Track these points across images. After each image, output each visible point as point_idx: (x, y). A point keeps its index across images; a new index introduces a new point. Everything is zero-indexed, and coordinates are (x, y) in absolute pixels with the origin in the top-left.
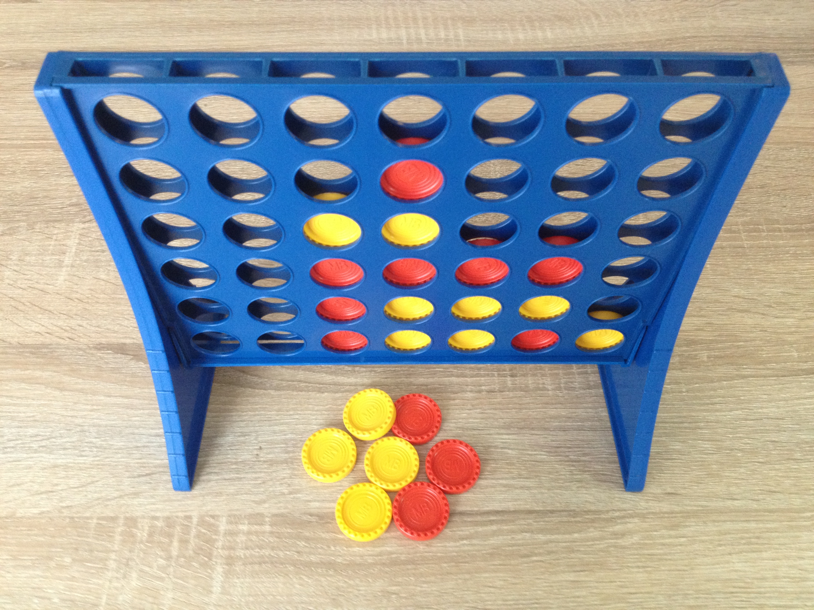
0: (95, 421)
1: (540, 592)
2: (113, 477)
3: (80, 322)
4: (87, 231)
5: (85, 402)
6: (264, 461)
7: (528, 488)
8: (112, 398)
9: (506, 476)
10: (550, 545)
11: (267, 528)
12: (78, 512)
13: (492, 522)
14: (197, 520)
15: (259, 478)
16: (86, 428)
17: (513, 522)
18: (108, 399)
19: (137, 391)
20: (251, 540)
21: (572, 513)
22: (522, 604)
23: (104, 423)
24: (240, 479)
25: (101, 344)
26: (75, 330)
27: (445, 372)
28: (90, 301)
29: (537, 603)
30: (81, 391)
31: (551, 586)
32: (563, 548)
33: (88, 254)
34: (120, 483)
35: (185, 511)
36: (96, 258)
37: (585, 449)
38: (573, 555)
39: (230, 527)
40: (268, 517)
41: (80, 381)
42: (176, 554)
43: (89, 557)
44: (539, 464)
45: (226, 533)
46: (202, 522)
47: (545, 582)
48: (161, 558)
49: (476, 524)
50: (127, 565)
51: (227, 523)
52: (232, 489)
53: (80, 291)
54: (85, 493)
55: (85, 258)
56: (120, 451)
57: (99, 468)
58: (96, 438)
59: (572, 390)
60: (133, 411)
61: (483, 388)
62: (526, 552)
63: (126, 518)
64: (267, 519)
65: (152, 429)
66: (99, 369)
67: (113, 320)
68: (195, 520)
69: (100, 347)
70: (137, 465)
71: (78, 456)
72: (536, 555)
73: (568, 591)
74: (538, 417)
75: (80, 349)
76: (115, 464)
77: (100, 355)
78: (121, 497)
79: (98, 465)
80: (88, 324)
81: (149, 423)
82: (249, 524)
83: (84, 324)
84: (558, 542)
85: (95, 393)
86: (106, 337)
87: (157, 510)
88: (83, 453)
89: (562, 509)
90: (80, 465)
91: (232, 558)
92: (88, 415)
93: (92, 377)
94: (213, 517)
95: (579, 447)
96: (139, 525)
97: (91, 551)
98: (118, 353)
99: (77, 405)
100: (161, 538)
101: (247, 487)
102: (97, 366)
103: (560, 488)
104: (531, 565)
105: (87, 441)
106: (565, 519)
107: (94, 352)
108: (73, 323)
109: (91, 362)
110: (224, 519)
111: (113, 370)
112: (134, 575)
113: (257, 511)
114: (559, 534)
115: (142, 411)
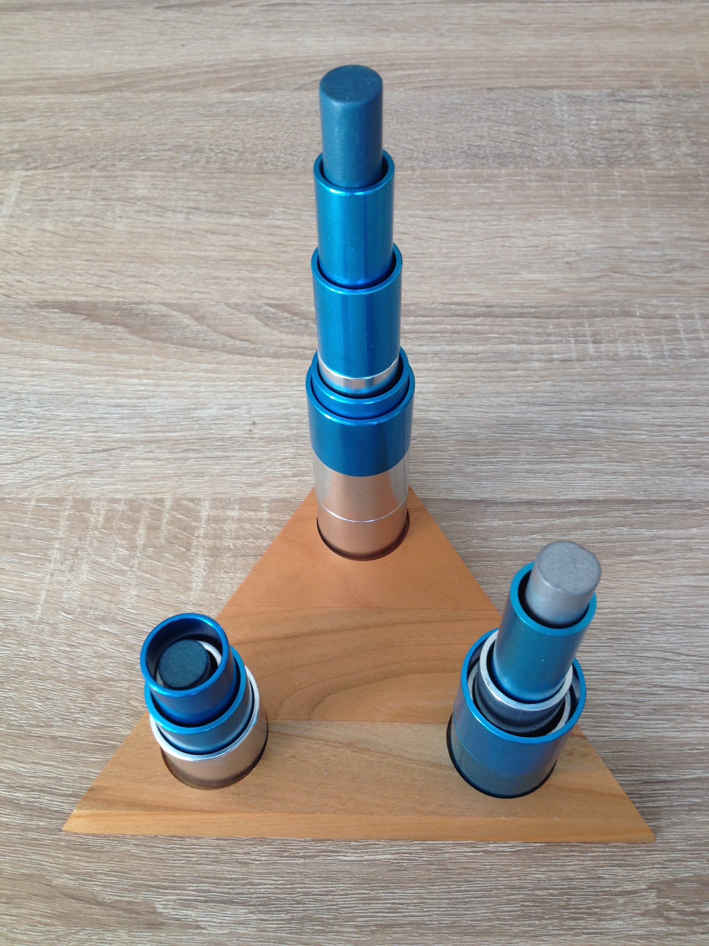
0: (37, 387)
1: (646, 599)
2: (59, 452)
3: (19, 278)
4: (31, 179)
5: (23, 366)
6: (260, 438)
7: (623, 474)
8: (59, 362)
9: (592, 459)
10: (657, 541)
11: (265, 515)
12: (11, 493)
13: (573, 514)
14: (170, 503)
15: (253, 457)
16: (24, 396)
17: (603, 514)
18: (54, 363)
19: (92, 355)
20: (243, 529)
21: (686, 504)
22: (622, 613)
23: (47, 390)
24: (228, 457)
25: (45, 301)
26: (12, 286)
27: (502, 338)
28: (32, 254)
29: (643, 613)
30: (19, 354)
31: (663, 592)
32: (677, 545)
33: (32, 203)
34: (68, 460)
35: (154, 493)
36: (41, 207)
37: (701, 428)
38: (690, 555)
39: (215, 512)
40: (267, 502)
41: (17, 342)
42: (142, 542)
43: (23, 545)
44: (637, 445)
45: (209, 520)
46: (177, 506)
47: (654, 587)
48: (122, 547)
49: (551, 515)
50: (75, 555)
51: (211, 508)
52: (217, 469)
53: (19, 243)
54: (21, 471)
55: (27, 207)
56: (69, 423)
57: (39, 442)
58: (37, 407)
59: (678, 359)
60: (86, 377)
61: (555, 356)
62: (623, 550)
63: (75, 501)
64: (264, 505)
65: (111, 398)
66: (43, 329)
67: (61, 276)
68: (168, 504)
69: (44, 305)
70: (90, 439)
71: (13, 428)
72: (638, 553)
73: (687, 598)
74: (633, 390)
75: (17, 307)
76: (62, 437)
77: (44, 313)
78: (68, 475)
79: (40, 438)
80: (29, 279)
81: (106, 391)
82: (240, 509)
83: (24, 279)
84: (670, 539)
85: (36, 356)
86: (53, 294)
87: (117, 491)
88: (20, 425)
89: (670, 499)
90: (16, 438)
91: (218, 549)
92: (27, 380)
93: (32, 338)
94: (192, 500)
95: (694, 426)
96: (93, 509)
97: (27, 538)
98: (67, 312)
99: (13, 370)
100: (122, 524)
101: (238, 467)
102: (40, 327)
103: (668, 474)
104: (632, 565)
105: (24, 410)
106: (678, 511)
107: (37, 310)
108: (10, 278)
109: (32, 322)
110: (207, 504)
111: (60, 331)
112: (85, 567)
113: (250, 495)
114: (669, 529)
115: (97, 378)
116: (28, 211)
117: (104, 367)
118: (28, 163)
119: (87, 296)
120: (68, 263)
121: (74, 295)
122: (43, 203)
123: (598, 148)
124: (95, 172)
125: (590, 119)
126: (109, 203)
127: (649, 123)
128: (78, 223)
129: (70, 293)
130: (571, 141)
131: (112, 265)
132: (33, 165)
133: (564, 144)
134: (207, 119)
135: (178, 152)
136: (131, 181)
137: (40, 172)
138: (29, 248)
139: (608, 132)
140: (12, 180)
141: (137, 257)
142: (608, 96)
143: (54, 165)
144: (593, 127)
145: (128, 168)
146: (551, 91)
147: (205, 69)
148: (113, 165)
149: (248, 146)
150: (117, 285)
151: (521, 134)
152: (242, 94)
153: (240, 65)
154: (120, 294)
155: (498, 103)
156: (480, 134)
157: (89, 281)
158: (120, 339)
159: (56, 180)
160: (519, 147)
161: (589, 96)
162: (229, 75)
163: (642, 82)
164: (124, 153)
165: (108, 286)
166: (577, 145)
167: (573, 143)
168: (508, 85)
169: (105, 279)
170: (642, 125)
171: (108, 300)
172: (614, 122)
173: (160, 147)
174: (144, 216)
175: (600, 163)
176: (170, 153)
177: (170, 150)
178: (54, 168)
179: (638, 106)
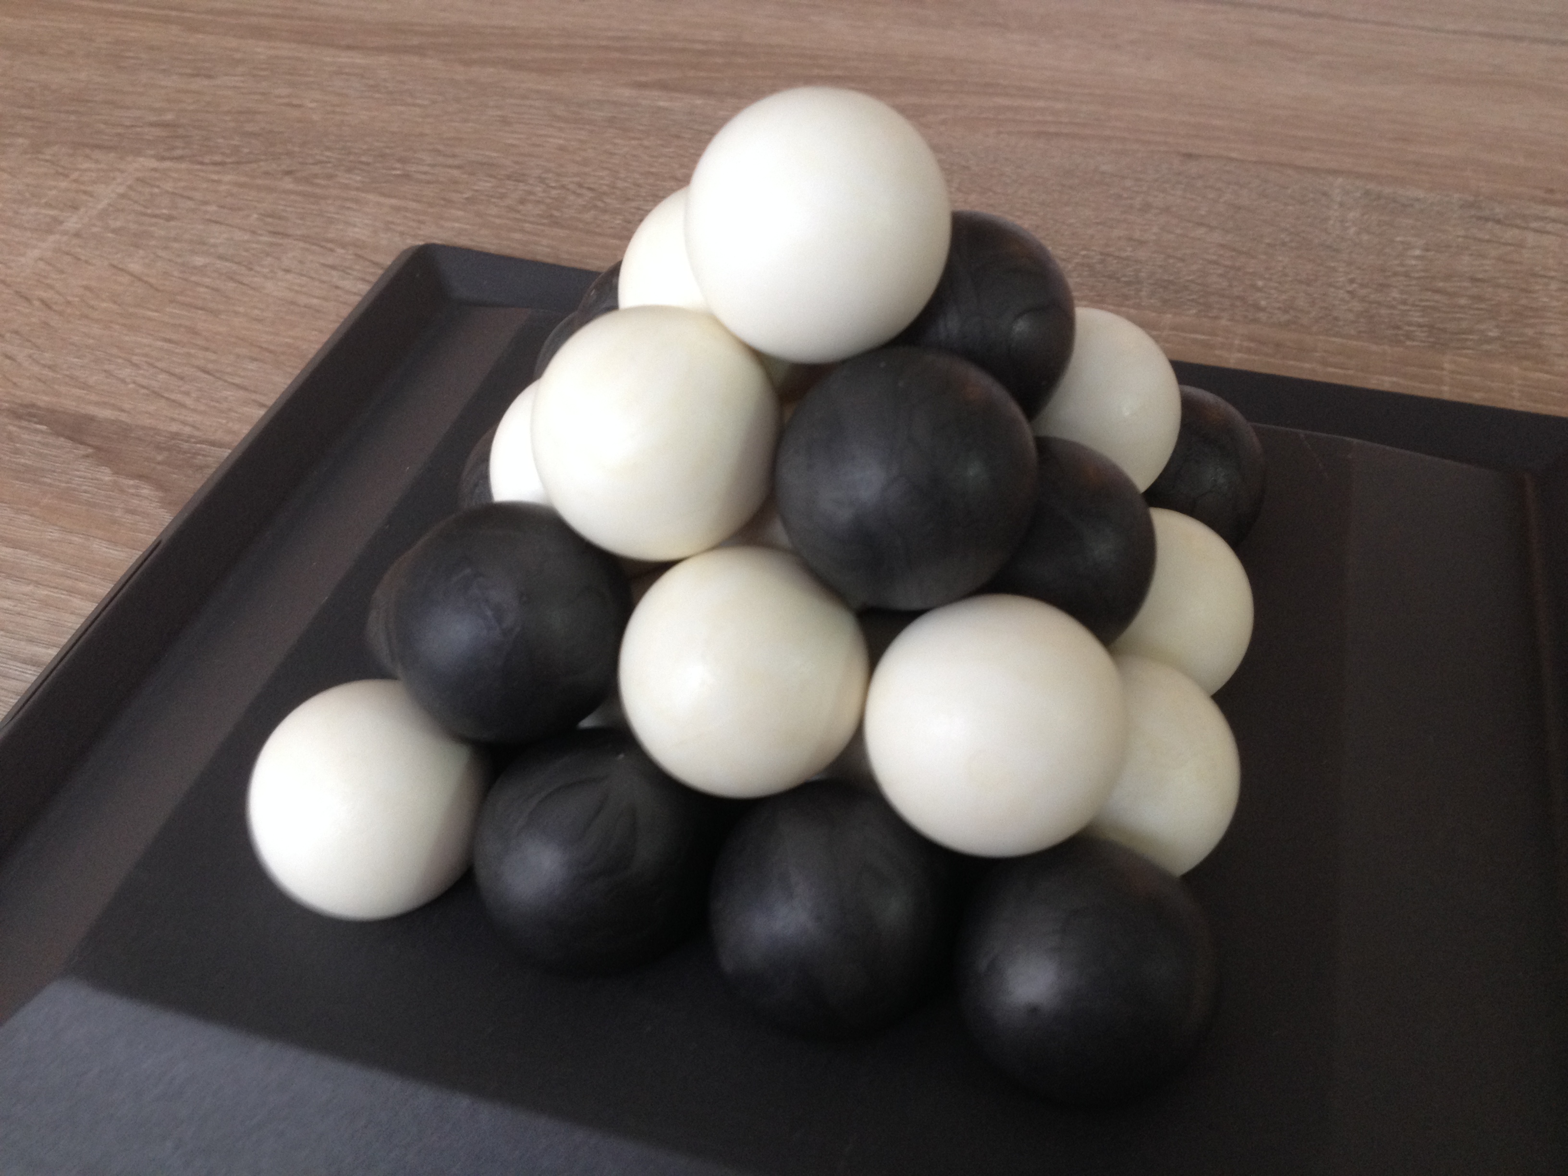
116: (114, 231)
117: (59, 567)
118: (174, 148)
119: (123, 411)
120: (127, 338)
121: (97, 404)
122: (154, 220)
123: (1413, 305)
124: (288, 184)
125: (1408, 246)
126: (281, 241)
127: (1553, 274)
128: (195, 268)
129: (93, 397)
130: (1352, 281)
131: (213, 357)
132: (178, 152)
133: (1331, 285)
134: (562, 125)
135: (472, 174)
136: (349, 208)
137: (183, 166)
138: (70, 298)
139: (1448, 277)
140: (122, 171)
141: (271, 352)
142: (1462, 207)
143: (218, 158)
144: (1413, 262)
145: (359, 185)
146: (1330, 178)
147: (604, 43)
148: (330, 177)
149: (620, 184)
150: (197, 400)
151: (1234, 250)
152: (655, 93)
153: (676, 45)
154: (192, 418)
155: (1200, 183)
156: (1137, 235)
157: (144, 382)
158: (133, 512)
159: (205, 185)
160: (1220, 275)
161: (1418, 200)
162: (646, 58)
163: (1551, 191)
164: (364, 159)
165: (178, 397)
166: (1363, 292)
167: (1355, 286)
168: (1234, 155)
169: (180, 383)
170: (1535, 275)
171: (161, 426)
172: (1466, 259)
173: (441, 159)
174: (335, 277)
175: (1409, 336)
176: (456, 173)
177: (459, 167)
178: (215, 164)
179: (1531, 238)
